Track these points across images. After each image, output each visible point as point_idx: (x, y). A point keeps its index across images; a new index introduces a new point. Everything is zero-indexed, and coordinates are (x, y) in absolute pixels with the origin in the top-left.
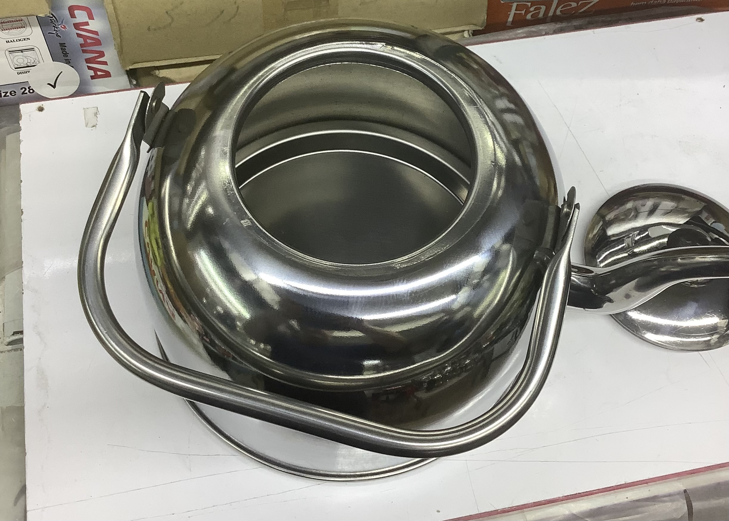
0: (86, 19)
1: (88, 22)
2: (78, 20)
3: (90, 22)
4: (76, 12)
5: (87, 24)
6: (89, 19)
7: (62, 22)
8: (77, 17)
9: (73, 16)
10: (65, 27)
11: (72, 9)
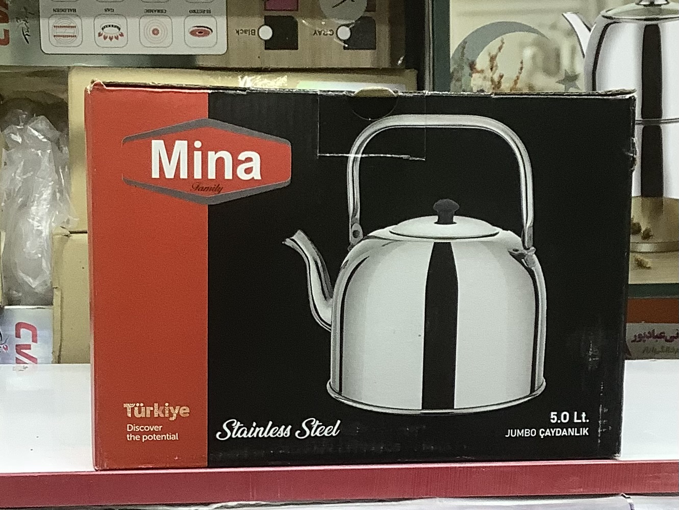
0: (30, 342)
1: (30, 345)
2: (21, 342)
3: (33, 345)
4: (23, 331)
5: (28, 347)
6: (33, 341)
7: (6, 341)
8: (21, 337)
9: (18, 336)
10: (6, 349)
11: (19, 326)
